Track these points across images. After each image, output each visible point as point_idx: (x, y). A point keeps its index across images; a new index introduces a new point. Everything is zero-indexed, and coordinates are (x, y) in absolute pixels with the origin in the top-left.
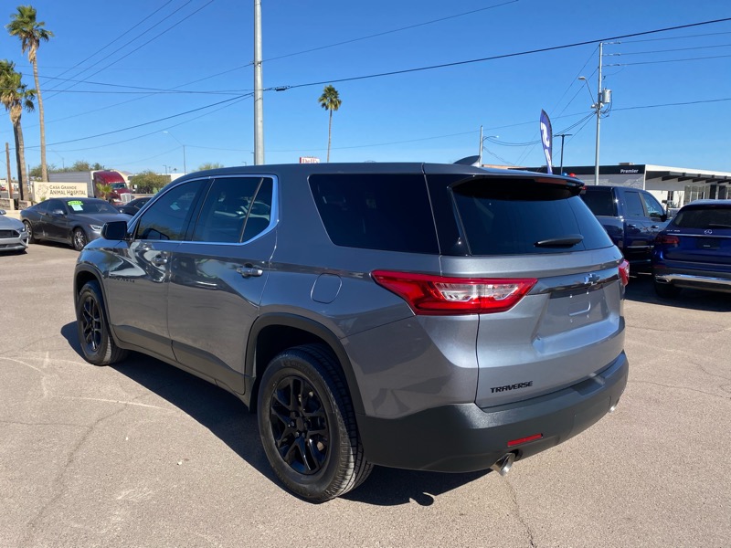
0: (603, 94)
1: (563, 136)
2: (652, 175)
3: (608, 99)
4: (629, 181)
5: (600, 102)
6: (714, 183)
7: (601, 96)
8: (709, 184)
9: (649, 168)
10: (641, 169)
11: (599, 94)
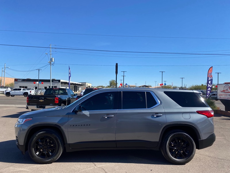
0: (52, 59)
1: (39, 70)
2: (62, 83)
3: (53, 61)
4: (56, 84)
5: (51, 61)
6: (75, 85)
7: (51, 60)
8: (74, 85)
9: (61, 81)
10: (59, 81)
11: (51, 59)
